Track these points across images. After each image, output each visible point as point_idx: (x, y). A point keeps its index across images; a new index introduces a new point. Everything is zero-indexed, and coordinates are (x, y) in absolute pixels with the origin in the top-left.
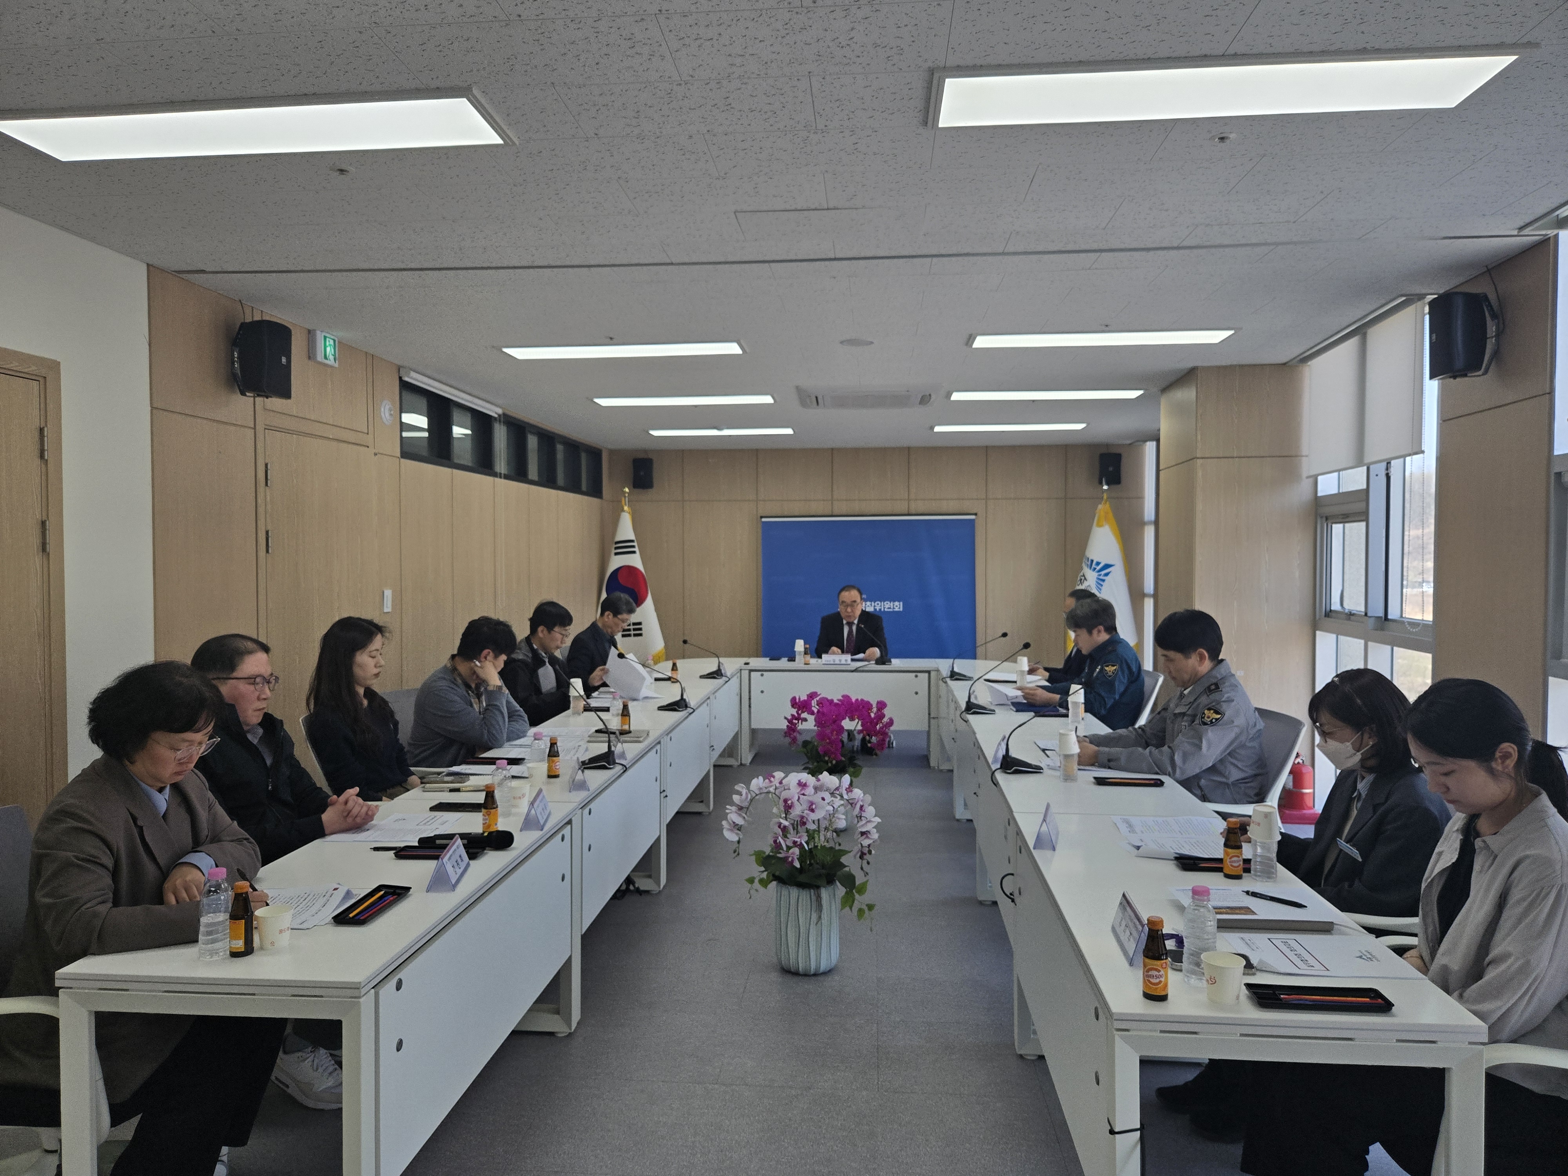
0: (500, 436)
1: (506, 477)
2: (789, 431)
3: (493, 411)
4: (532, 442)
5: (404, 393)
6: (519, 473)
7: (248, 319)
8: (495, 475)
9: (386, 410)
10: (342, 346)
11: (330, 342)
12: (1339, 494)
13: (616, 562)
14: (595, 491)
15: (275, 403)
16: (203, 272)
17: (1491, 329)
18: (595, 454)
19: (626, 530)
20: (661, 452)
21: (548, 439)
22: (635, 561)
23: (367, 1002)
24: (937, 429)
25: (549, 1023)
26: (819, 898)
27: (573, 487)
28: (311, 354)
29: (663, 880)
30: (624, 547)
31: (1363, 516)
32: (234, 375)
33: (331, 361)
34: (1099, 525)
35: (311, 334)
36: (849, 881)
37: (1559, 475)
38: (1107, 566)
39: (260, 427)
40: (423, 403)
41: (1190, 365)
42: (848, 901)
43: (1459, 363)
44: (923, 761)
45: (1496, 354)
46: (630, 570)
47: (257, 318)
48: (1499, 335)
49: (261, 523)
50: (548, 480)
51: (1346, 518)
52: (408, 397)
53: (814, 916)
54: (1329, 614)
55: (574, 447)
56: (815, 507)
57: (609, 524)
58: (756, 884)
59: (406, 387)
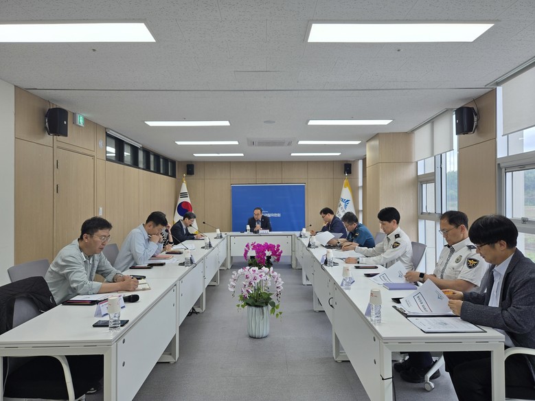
0: (141, 155)
1: (143, 169)
2: (242, 155)
3: (139, 146)
4: (152, 158)
5: (108, 138)
6: (147, 168)
7: (51, 108)
8: (139, 168)
9: (101, 143)
10: (86, 120)
11: (81, 118)
12: (424, 174)
13: (181, 200)
14: (174, 175)
15: (61, 138)
16: (36, 89)
17: (475, 119)
18: (174, 163)
19: (184, 189)
20: (196, 162)
21: (157, 157)
22: (188, 200)
23: (113, 347)
24: (292, 154)
25: (169, 359)
26: (263, 310)
27: (166, 174)
28: (74, 122)
29: (204, 309)
30: (184, 195)
31: (433, 181)
32: (46, 128)
33: (82, 124)
34: (345, 187)
35: (74, 115)
36: (273, 304)
37: (499, 164)
38: (348, 201)
39: (55, 147)
40: (113, 142)
41: (377, 132)
42: (273, 311)
43: (465, 129)
44: (290, 266)
45: (476, 126)
46: (186, 203)
47: (55, 107)
48: (477, 121)
49: (55, 182)
50: (157, 171)
51: (427, 182)
52: (109, 139)
53: (261, 317)
54: (422, 213)
55: (166, 160)
56: (250, 181)
57: (178, 187)
58: (240, 307)
59: (108, 135)
